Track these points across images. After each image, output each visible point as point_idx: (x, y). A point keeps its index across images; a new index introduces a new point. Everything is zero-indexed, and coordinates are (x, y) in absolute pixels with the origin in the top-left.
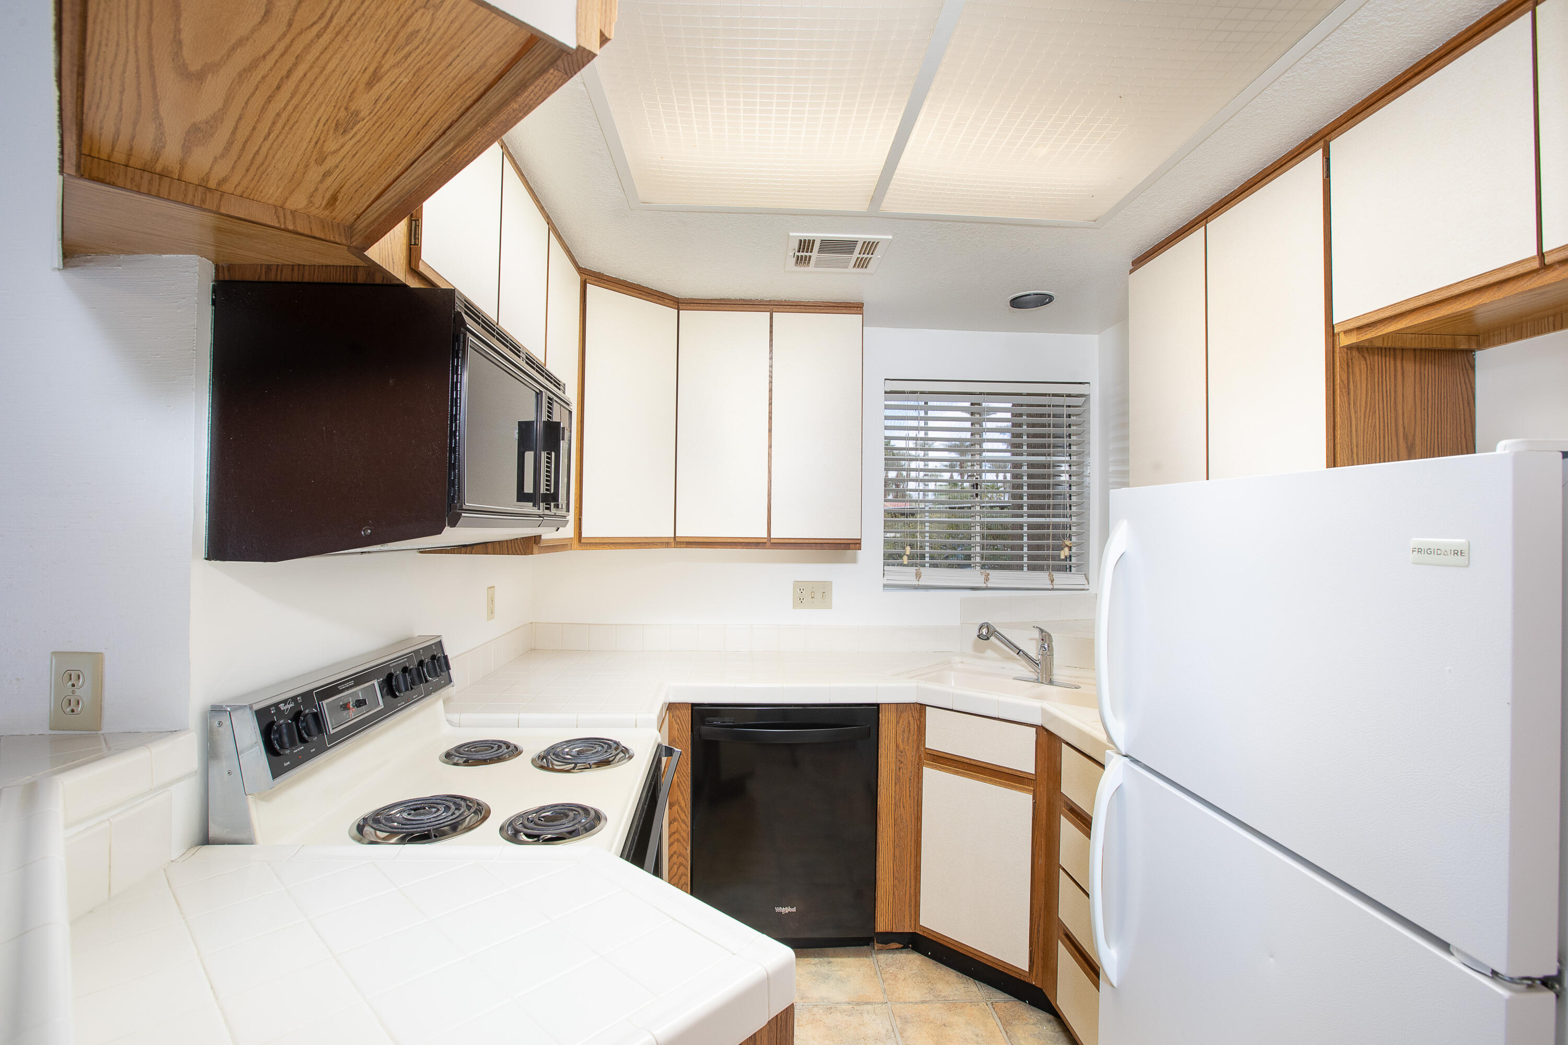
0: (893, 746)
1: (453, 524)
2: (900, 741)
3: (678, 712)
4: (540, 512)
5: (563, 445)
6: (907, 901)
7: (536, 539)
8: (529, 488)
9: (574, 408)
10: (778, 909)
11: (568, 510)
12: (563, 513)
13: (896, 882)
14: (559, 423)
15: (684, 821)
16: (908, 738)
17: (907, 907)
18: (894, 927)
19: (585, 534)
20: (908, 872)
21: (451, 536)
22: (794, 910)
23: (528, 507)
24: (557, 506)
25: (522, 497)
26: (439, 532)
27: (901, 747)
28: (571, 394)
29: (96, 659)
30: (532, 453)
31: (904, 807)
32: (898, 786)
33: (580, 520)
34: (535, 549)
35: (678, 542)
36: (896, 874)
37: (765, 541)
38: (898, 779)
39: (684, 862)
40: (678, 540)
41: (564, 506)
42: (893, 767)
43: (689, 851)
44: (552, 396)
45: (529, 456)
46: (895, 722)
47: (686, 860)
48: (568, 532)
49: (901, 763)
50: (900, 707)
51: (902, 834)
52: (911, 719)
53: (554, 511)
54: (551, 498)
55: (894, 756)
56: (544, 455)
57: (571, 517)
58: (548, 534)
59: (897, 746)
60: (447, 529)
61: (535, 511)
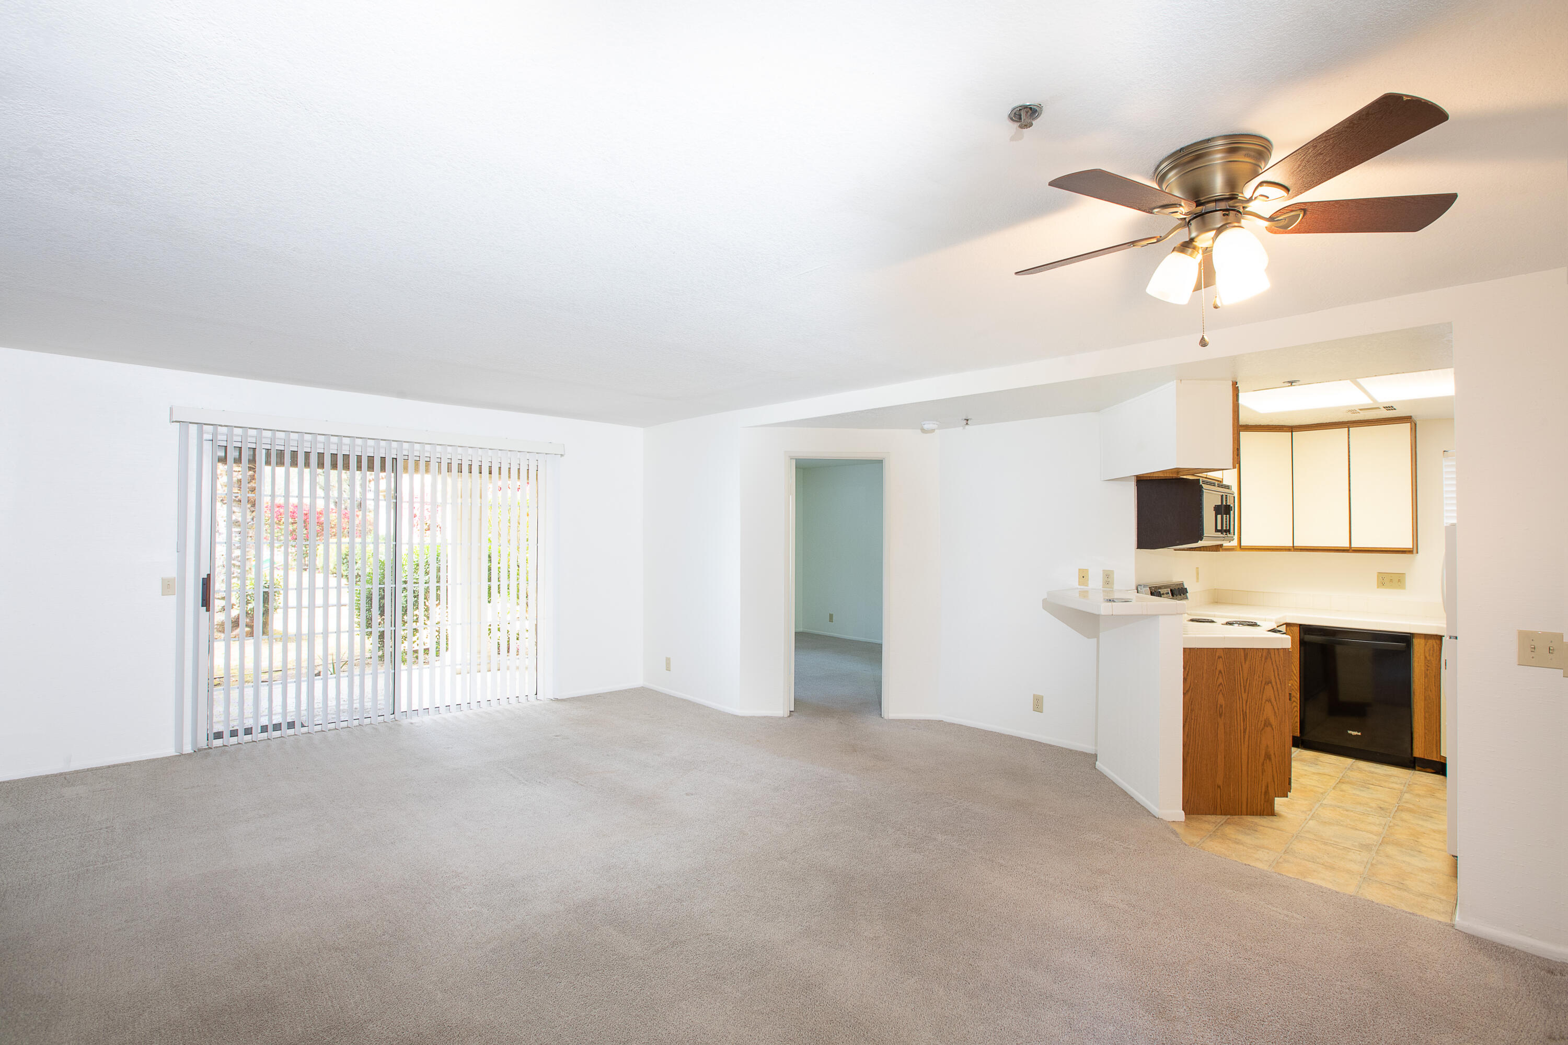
0: (1422, 657)
1: (1201, 540)
2: (1427, 655)
3: (1292, 628)
4: (1224, 536)
5: (1232, 512)
6: (1435, 743)
7: (1221, 546)
8: (1219, 528)
9: (1236, 495)
10: (1349, 732)
11: (1234, 535)
12: (1232, 536)
13: (1426, 731)
14: (1230, 505)
15: (1295, 681)
16: (1433, 654)
17: (1434, 746)
18: (1426, 756)
19: (1242, 545)
20: (1435, 727)
21: (1200, 544)
22: (1359, 734)
23: (1219, 534)
24: (1230, 533)
25: (1217, 531)
26: (1197, 542)
27: (1428, 658)
28: (1235, 489)
29: (1112, 572)
30: (1220, 516)
31: (1431, 691)
32: (1426, 680)
33: (1240, 538)
34: (1221, 549)
35: (1294, 549)
36: (1427, 727)
37: (1349, 549)
38: (1426, 676)
39: (1296, 700)
40: (1295, 548)
41: (1233, 533)
42: (1423, 669)
43: (1298, 695)
44: (1226, 494)
45: (1219, 517)
46: (1424, 645)
47: (1297, 700)
48: (1234, 543)
49: (1428, 667)
50: (1427, 637)
51: (1430, 706)
52: (1435, 644)
53: (1229, 535)
54: (1228, 531)
55: (1423, 662)
56: (1224, 516)
57: (1236, 537)
58: (1226, 544)
59: (1426, 657)
60: (1200, 541)
61: (1222, 535)
